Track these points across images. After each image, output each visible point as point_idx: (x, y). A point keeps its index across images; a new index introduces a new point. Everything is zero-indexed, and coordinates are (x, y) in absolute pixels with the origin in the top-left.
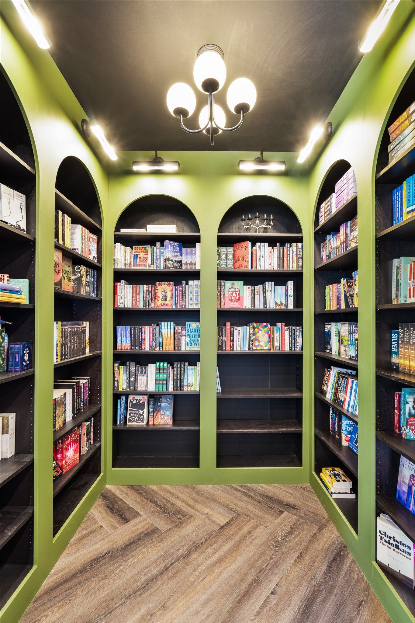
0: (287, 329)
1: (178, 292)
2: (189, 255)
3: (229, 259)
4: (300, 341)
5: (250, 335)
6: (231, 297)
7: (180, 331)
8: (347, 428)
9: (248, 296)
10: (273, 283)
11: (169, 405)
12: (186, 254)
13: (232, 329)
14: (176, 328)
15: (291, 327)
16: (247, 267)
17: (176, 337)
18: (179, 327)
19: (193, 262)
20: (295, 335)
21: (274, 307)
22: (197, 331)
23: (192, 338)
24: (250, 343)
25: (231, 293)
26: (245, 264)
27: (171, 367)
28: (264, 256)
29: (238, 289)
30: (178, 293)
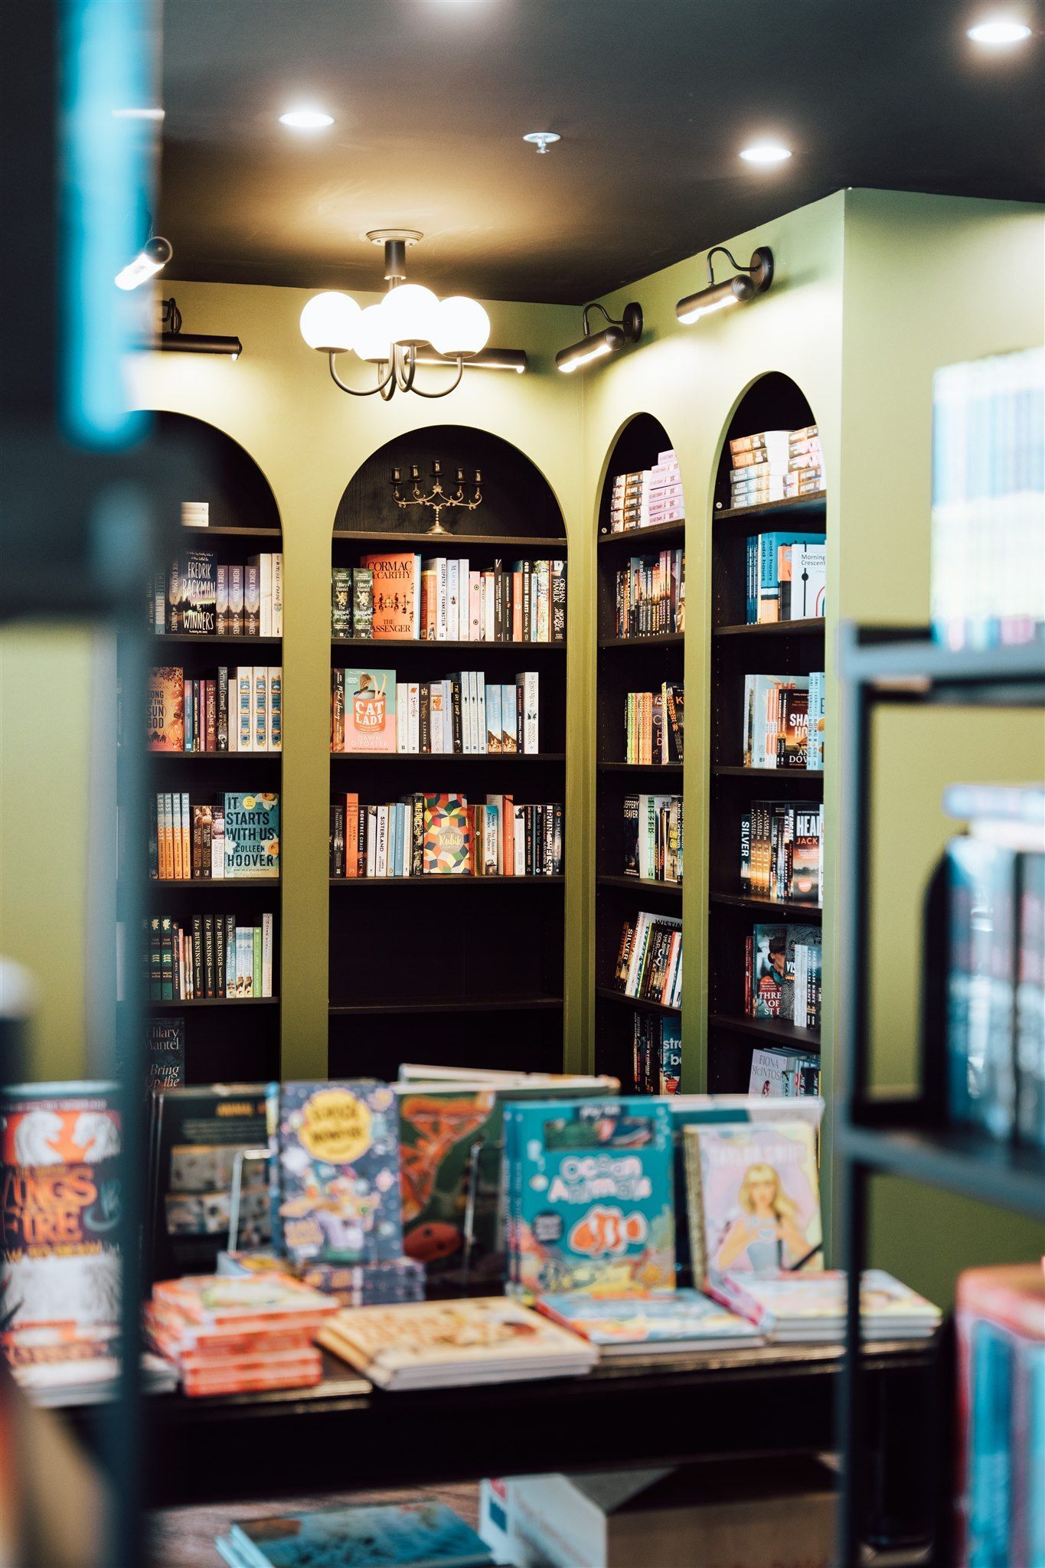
0: (521, 811)
1: (202, 699)
2: (236, 587)
3: (358, 604)
4: (556, 848)
5: (415, 832)
6: (362, 717)
7: (208, 818)
8: (673, 1058)
9: (410, 716)
10: (481, 675)
11: (174, 1046)
12: (229, 584)
13: (362, 812)
14: (198, 812)
15: (532, 807)
16: (408, 629)
17: (197, 840)
18: (204, 807)
19: (249, 609)
20: (541, 829)
21: (483, 748)
22: (256, 822)
23: (242, 842)
24: (416, 853)
25: (360, 705)
26: (401, 619)
27: (181, 931)
28: (456, 597)
29: (381, 693)
30: (202, 704)
